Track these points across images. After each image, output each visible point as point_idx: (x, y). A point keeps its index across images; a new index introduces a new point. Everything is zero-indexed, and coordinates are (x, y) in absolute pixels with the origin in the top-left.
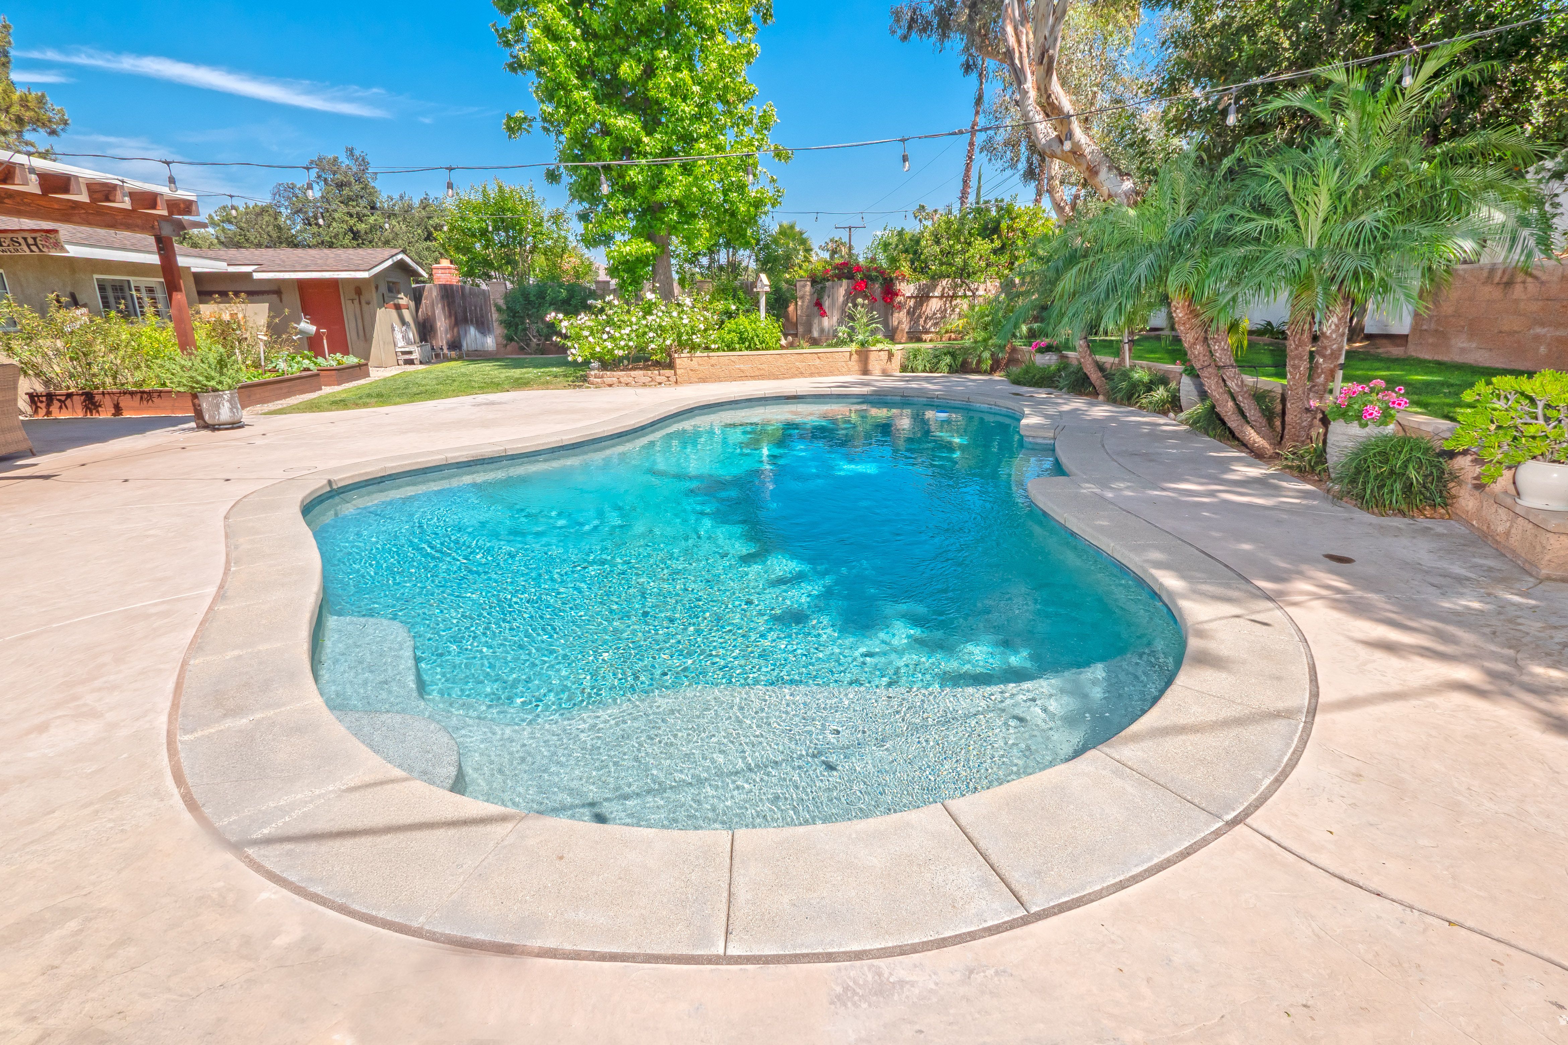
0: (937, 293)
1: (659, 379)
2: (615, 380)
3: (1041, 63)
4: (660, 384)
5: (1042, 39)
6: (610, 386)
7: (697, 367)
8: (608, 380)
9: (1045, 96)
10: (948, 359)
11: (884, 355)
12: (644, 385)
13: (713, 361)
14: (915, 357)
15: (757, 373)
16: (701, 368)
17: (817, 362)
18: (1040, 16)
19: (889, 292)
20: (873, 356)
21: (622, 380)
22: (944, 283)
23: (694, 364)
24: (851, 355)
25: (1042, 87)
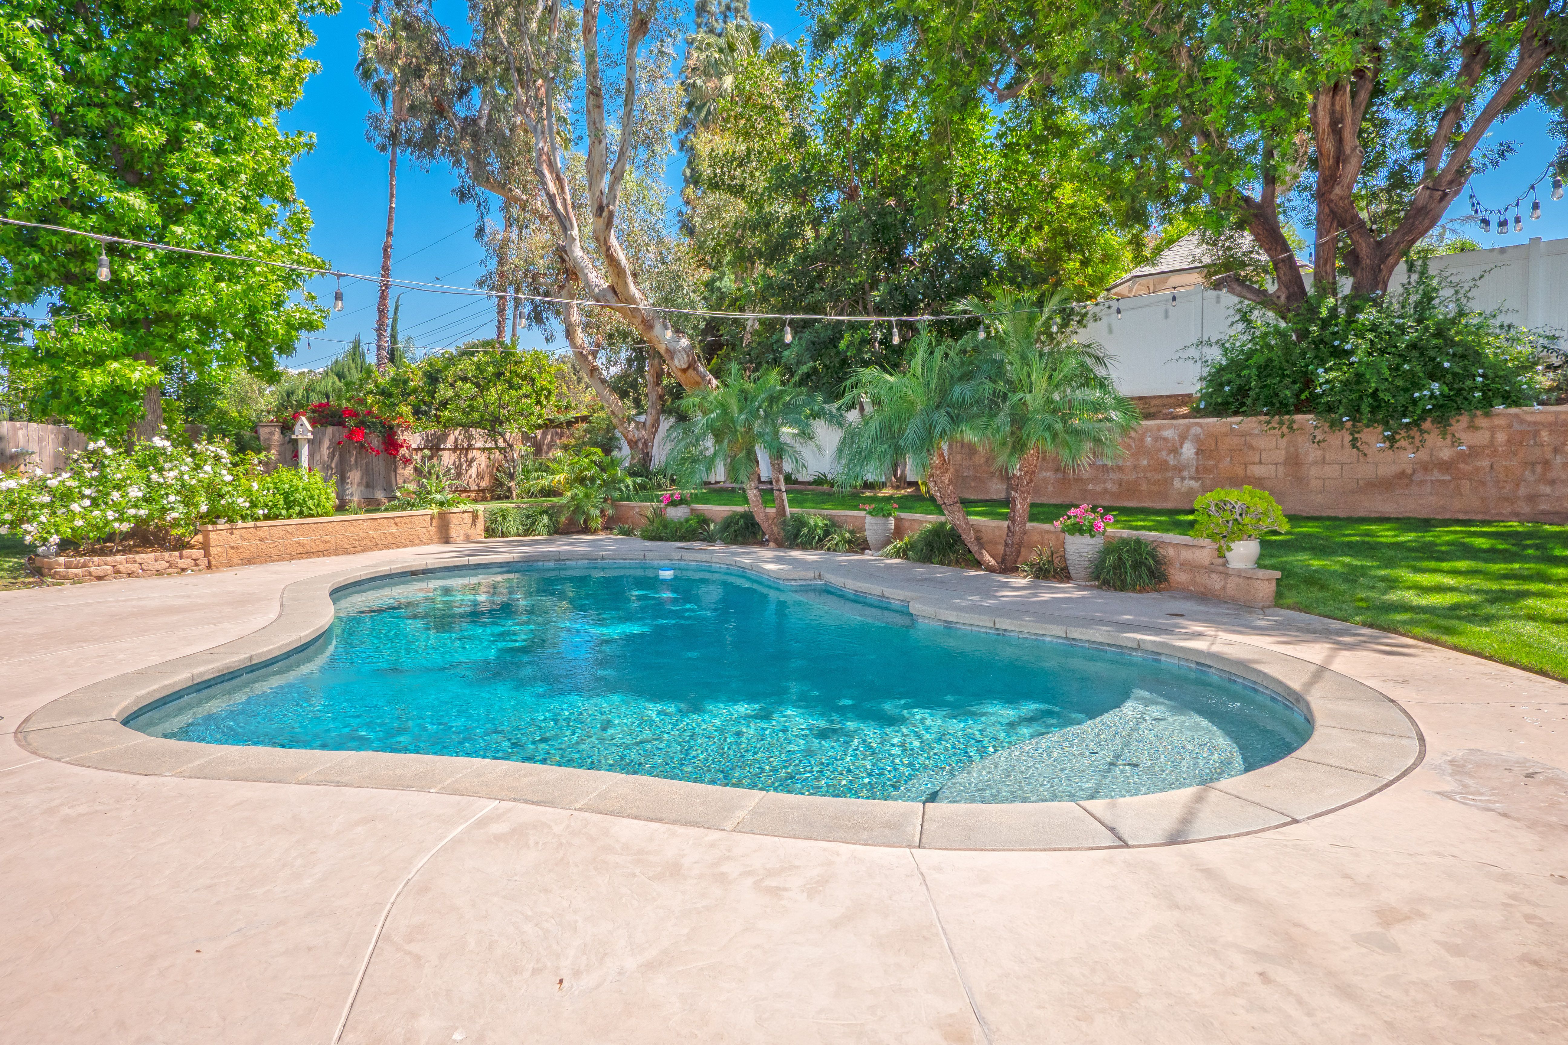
0: (449, 445)
1: (182, 563)
2: (109, 568)
3: (600, 216)
4: (183, 570)
5: (598, 193)
6: (100, 578)
7: (239, 543)
8: (96, 570)
9: (604, 248)
10: (545, 519)
11: (468, 518)
12: (159, 573)
13: (262, 533)
14: (504, 518)
15: (321, 547)
16: (246, 544)
17: (394, 529)
18: (595, 171)
19: (392, 445)
20: (455, 520)
21: (121, 568)
22: (457, 432)
23: (236, 539)
24: (432, 519)
25: (602, 239)
